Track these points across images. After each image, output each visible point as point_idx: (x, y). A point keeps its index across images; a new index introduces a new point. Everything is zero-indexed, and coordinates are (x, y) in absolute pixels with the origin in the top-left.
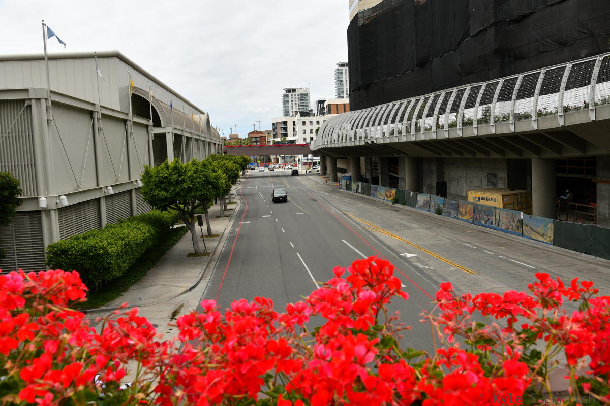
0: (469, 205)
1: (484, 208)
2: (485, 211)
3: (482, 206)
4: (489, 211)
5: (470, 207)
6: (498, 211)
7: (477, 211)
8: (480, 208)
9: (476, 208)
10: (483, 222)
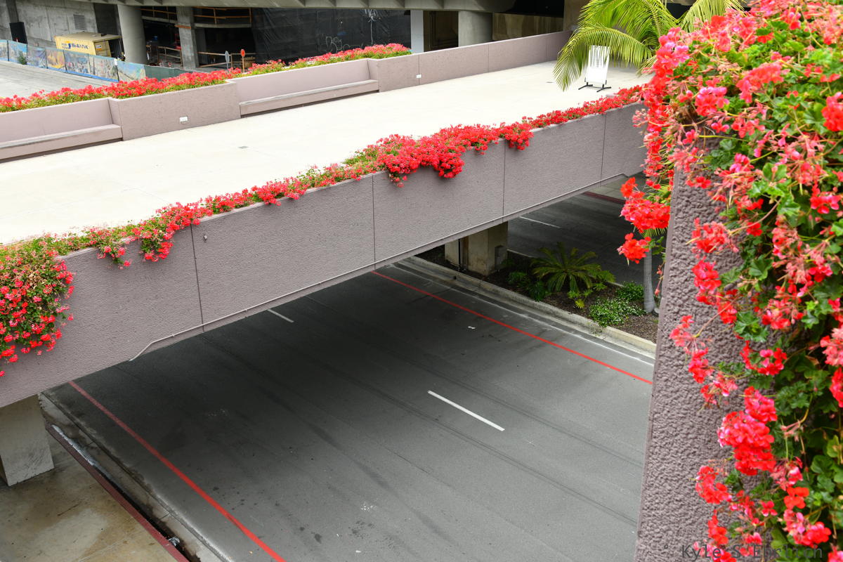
0: (59, 53)
1: (77, 56)
2: (78, 59)
3: (74, 53)
4: (82, 59)
5: (60, 55)
6: (91, 58)
7: (69, 60)
8: (72, 55)
9: (67, 56)
10: (77, 71)
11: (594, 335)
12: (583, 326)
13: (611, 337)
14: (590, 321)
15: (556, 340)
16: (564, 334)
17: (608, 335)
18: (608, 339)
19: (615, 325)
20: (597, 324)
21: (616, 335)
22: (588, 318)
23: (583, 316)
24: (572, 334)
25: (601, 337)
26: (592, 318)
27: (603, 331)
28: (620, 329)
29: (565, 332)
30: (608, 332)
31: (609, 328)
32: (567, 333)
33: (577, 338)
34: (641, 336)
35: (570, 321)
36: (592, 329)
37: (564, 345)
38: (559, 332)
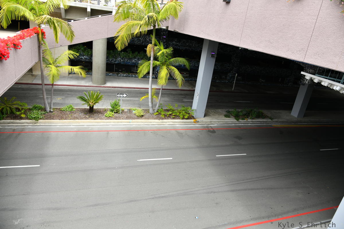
11: (36, 125)
12: (28, 123)
13: (42, 123)
14: (30, 120)
15: (22, 131)
16: (24, 128)
17: (40, 123)
18: (41, 124)
19: (41, 119)
20: (34, 121)
21: (44, 122)
22: (28, 120)
23: (26, 120)
24: (26, 127)
25: (39, 125)
26: (30, 119)
27: (38, 122)
28: (43, 119)
29: (23, 127)
30: (40, 122)
31: (40, 120)
32: (24, 127)
33: (30, 128)
34: (53, 119)
35: (21, 123)
36: (32, 123)
37: (28, 131)
38: (21, 128)
